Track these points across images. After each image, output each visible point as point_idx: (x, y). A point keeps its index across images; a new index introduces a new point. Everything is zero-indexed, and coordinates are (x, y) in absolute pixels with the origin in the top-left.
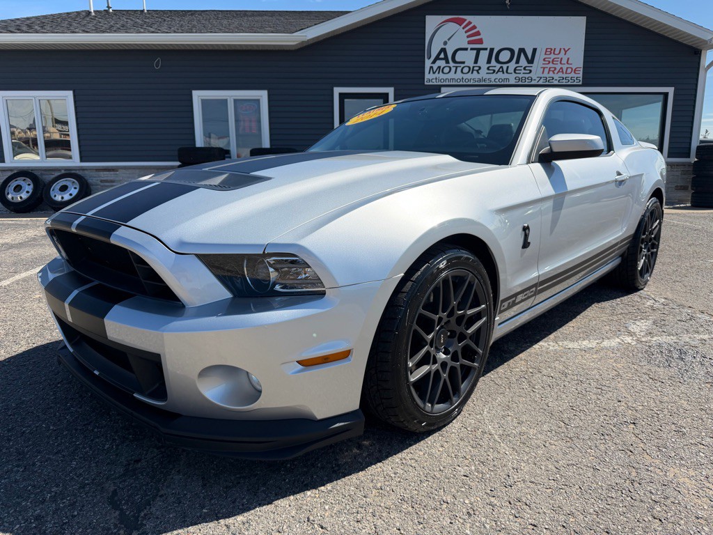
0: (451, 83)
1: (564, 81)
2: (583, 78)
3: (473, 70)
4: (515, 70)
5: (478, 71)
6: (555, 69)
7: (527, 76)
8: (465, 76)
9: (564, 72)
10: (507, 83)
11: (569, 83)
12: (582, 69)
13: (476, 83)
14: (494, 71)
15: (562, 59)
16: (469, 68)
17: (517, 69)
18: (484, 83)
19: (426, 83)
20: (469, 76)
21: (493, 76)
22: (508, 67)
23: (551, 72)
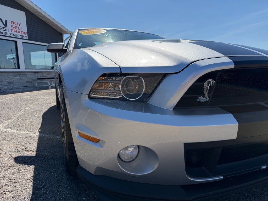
1: (21, 37)
2: (28, 37)
6: (17, 31)
7: (5, 32)
9: (20, 33)
11: (23, 38)
12: (27, 33)
15: (18, 27)
17: (0, 27)
23: (15, 32)
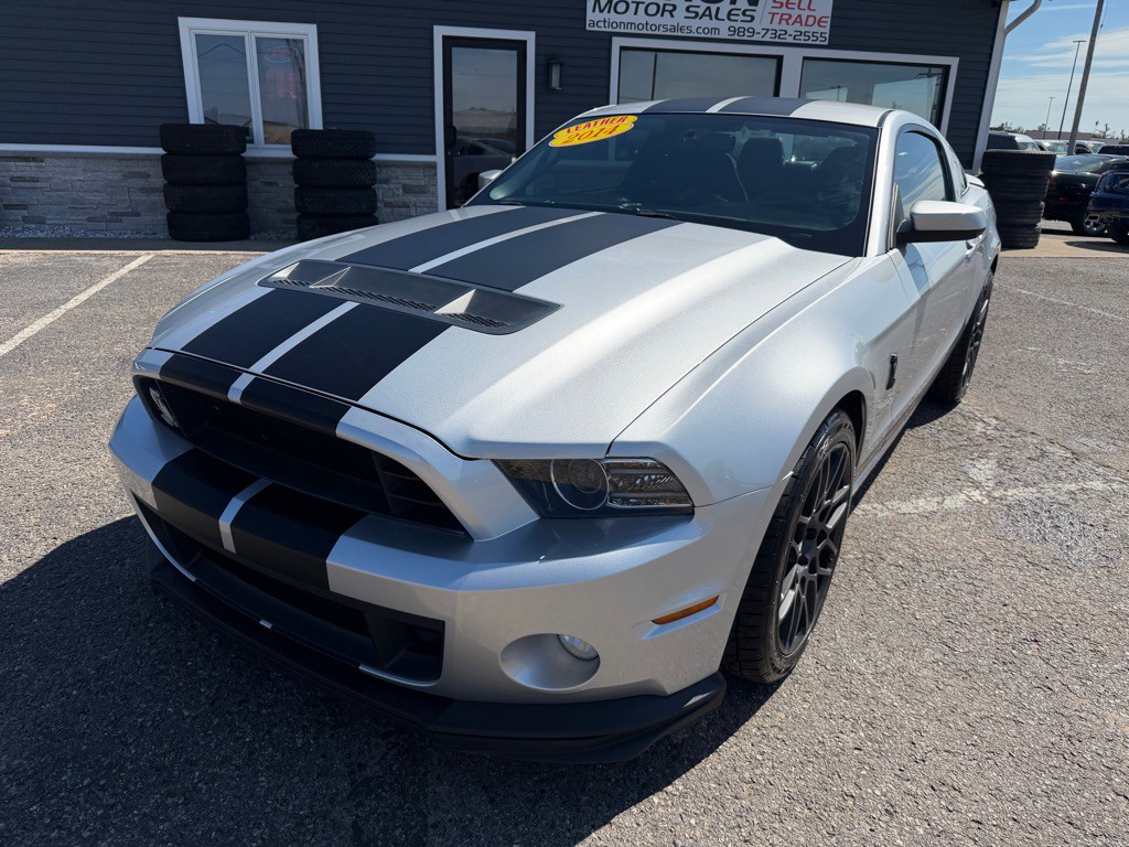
0: (629, 31)
1: (802, 37)
2: (830, 35)
3: (664, 10)
4: (729, 14)
5: (671, 12)
6: (790, 16)
7: (747, 25)
8: (651, 20)
9: (804, 22)
10: (716, 36)
11: (810, 42)
12: (829, 20)
13: (669, 33)
14: (697, 14)
16: (658, 6)
17: (733, 12)
18: (679, 34)
19: (588, 28)
20: (657, 20)
21: (695, 23)
22: (718, 9)
23: (783, 22)
